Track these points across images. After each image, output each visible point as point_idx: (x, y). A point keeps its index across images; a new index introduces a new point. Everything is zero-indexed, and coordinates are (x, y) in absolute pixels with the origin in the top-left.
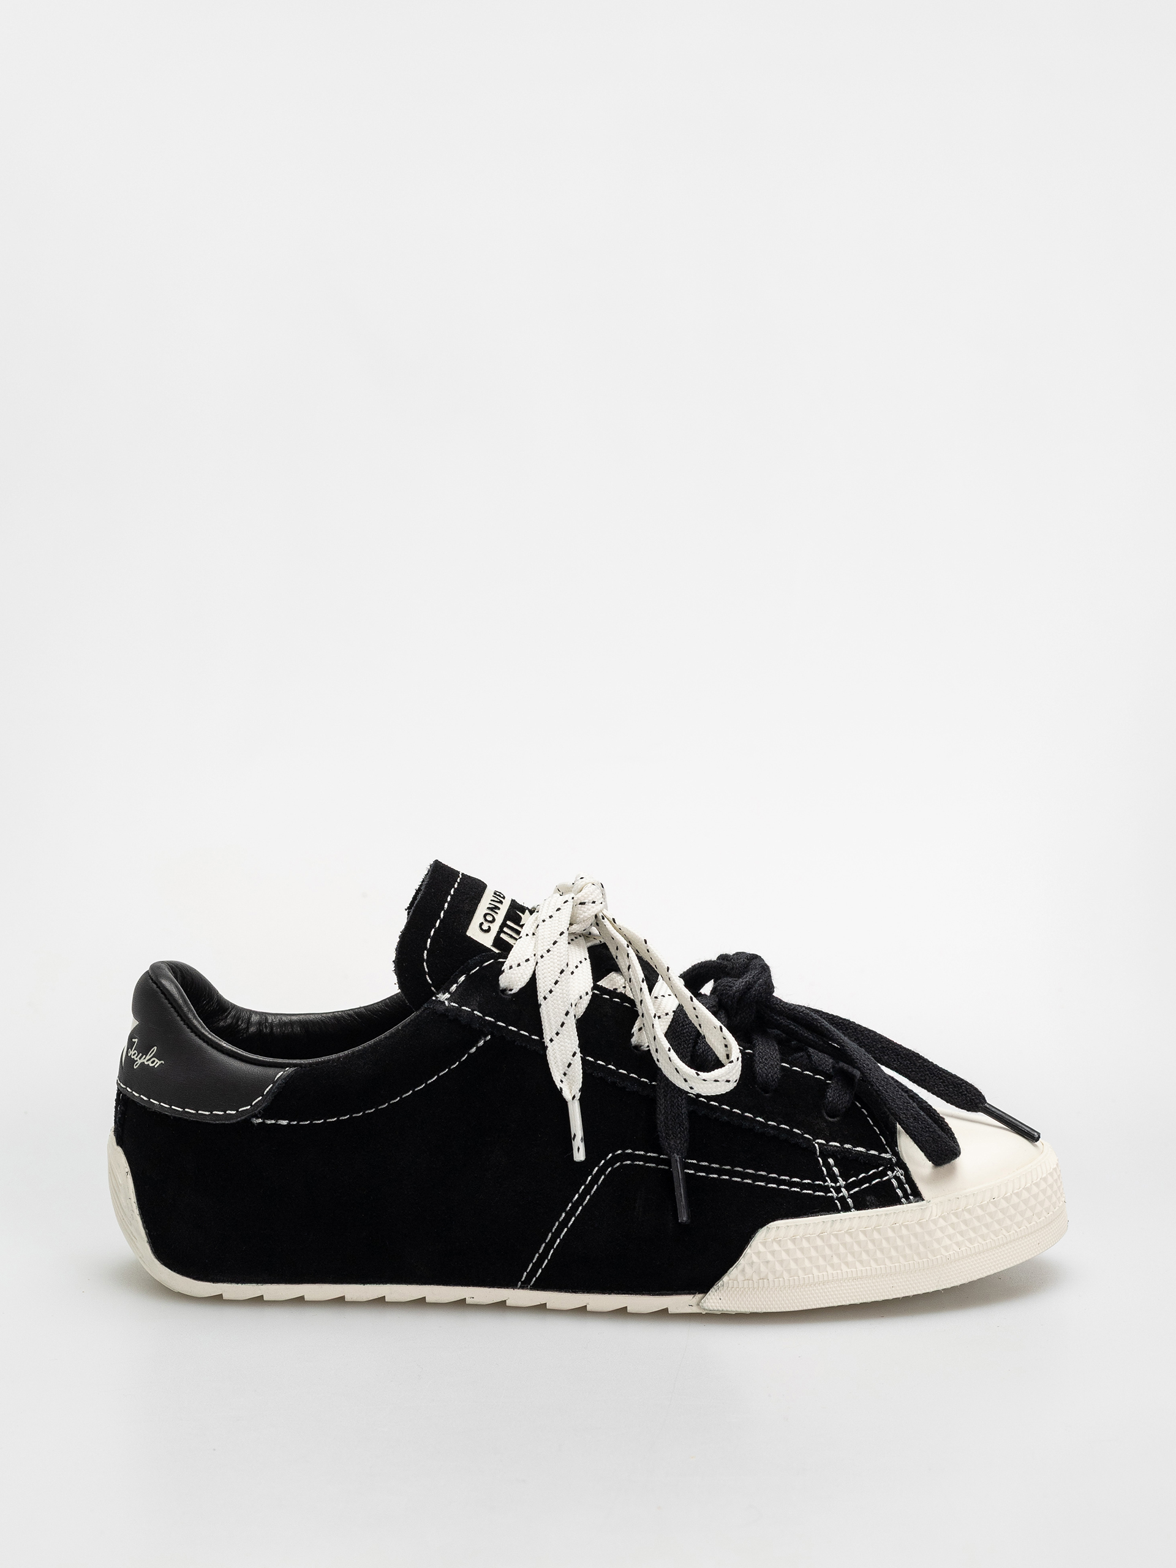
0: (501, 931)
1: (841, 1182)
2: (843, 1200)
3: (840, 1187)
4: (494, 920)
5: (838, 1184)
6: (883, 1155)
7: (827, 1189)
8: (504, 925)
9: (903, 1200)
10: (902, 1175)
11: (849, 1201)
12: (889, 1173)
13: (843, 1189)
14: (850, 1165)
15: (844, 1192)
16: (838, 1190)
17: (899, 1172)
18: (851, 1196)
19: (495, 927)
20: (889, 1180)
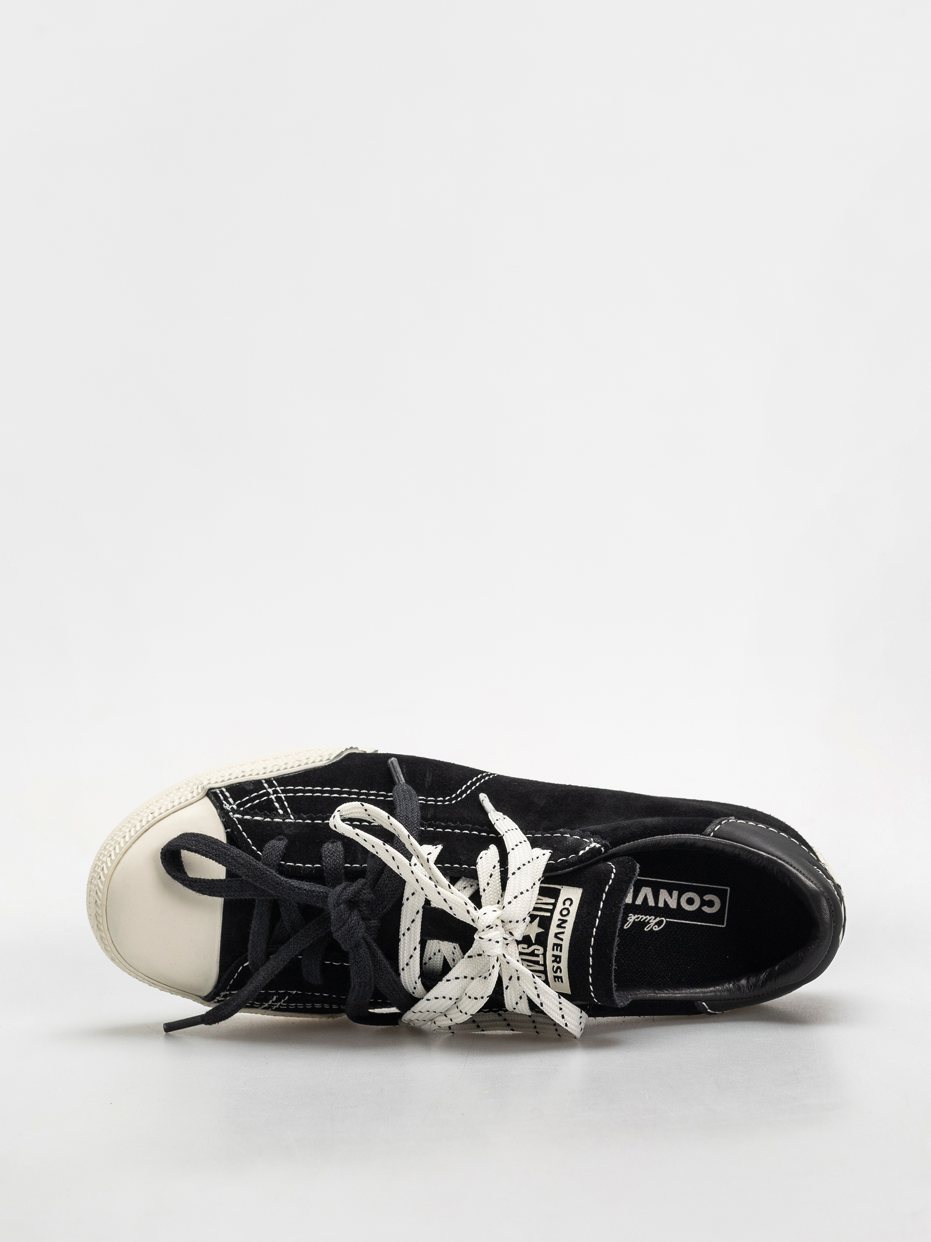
0: (554, 905)
1: (273, 797)
2: (271, 785)
3: (273, 795)
4: (561, 912)
5: (275, 795)
6: (240, 816)
7: (283, 791)
8: (552, 911)
9: (224, 790)
10: (225, 805)
11: (266, 785)
12: (235, 807)
13: (271, 792)
14: (267, 808)
15: (270, 790)
16: (275, 792)
17: (227, 807)
18: (265, 788)
19: (560, 906)
20: (235, 802)
